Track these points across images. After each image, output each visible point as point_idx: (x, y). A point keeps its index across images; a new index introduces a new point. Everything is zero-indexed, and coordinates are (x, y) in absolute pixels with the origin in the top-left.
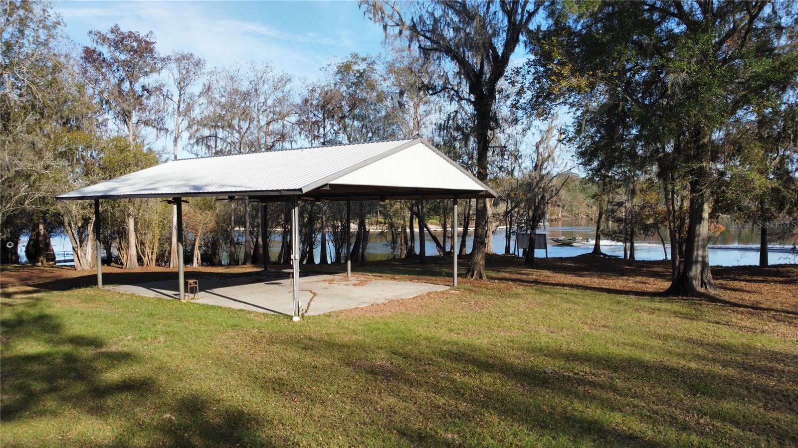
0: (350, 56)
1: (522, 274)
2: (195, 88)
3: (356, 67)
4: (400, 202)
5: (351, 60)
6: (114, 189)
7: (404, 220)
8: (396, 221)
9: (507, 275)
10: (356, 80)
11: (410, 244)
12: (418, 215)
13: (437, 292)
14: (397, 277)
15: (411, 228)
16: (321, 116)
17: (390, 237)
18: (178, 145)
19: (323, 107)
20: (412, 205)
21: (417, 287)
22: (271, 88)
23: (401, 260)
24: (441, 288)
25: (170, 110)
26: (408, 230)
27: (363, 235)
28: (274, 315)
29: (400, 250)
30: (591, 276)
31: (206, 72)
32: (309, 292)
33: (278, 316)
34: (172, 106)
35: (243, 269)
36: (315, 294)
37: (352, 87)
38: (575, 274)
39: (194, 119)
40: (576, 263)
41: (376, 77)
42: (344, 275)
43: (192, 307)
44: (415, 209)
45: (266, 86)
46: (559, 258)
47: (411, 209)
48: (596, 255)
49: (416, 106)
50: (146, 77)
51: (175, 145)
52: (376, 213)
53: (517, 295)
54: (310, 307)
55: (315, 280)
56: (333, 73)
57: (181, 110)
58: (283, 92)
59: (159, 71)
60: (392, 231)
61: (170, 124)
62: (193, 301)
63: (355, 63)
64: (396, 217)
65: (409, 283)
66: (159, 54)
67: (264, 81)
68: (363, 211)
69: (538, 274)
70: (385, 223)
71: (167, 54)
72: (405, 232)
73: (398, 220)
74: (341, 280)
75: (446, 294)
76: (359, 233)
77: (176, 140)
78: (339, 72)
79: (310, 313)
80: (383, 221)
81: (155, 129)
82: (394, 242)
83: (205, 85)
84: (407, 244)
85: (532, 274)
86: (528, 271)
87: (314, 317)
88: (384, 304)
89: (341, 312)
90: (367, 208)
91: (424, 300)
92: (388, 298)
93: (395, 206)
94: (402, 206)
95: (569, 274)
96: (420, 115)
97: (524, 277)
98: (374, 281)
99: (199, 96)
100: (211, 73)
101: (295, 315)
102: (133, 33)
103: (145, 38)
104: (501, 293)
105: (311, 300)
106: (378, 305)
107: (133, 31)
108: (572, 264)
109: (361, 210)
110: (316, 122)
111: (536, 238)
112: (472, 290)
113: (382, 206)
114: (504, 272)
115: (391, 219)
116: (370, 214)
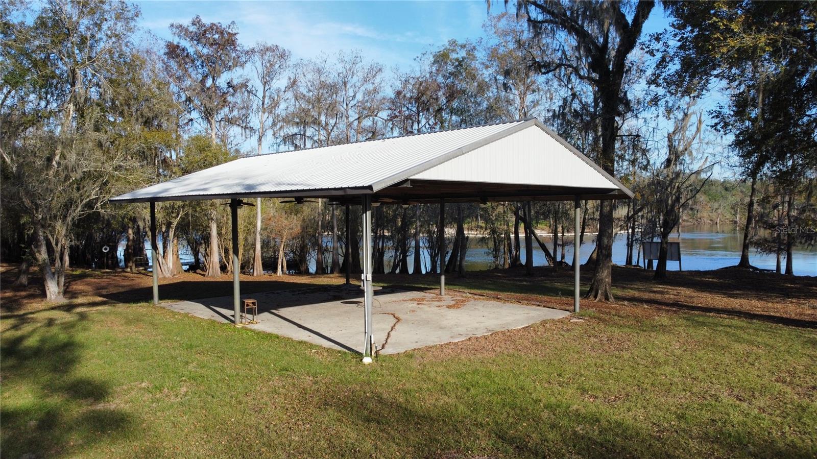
0: (447, 44)
1: (654, 292)
2: (280, 82)
3: (454, 56)
4: (503, 205)
5: (448, 47)
6: (166, 190)
7: (508, 225)
8: (499, 226)
9: (637, 294)
10: (454, 70)
11: (514, 252)
12: (524, 220)
13: (554, 320)
14: (502, 295)
15: (516, 233)
16: (414, 109)
17: (491, 244)
18: (263, 144)
19: (417, 99)
20: (518, 209)
21: (526, 311)
22: (360, 80)
23: (504, 271)
24: (559, 315)
25: (255, 107)
26: (512, 236)
27: (461, 241)
28: (339, 352)
29: (503, 259)
30: (746, 296)
31: (291, 64)
32: (392, 316)
33: (345, 353)
34: (256, 102)
35: (329, 279)
36: (398, 320)
37: (450, 77)
38: (724, 294)
39: (278, 116)
40: (720, 279)
41: (476, 64)
42: (437, 291)
43: (245, 335)
44: (521, 213)
45: (355, 78)
46: (696, 271)
47: (516, 214)
48: (744, 269)
49: (522, 97)
50: (230, 72)
51: (260, 144)
52: (477, 217)
53: (663, 329)
54: (389, 341)
55: (401, 298)
56: (430, 63)
57: (265, 106)
58: (373, 83)
59: (242, 66)
60: (494, 238)
61: (255, 121)
62: (250, 326)
63: (453, 51)
64: (499, 221)
65: (516, 305)
66: (243, 47)
67: (353, 72)
68: (462, 216)
69: (675, 292)
70: (486, 229)
71: (251, 47)
72: (509, 238)
73: (500, 225)
74: (432, 300)
75: (567, 324)
76: (457, 240)
77: (260, 139)
78: (435, 62)
79: (388, 350)
80: (483, 225)
81: (240, 128)
82: (496, 249)
83: (290, 78)
84: (511, 253)
85: (668, 293)
86: (659, 288)
87: (391, 356)
88: (486, 338)
89: (429, 349)
90: (466, 212)
91: (539, 333)
92: (490, 329)
93: (498, 210)
94: (505, 209)
95: (717, 293)
96: (527, 106)
97: (658, 296)
98: (473, 302)
99: (285, 92)
100: (296, 66)
101: (367, 355)
102: (215, 25)
103: (227, 29)
104: (641, 325)
105: (392, 329)
106: (477, 338)
107: (215, 22)
108: (715, 280)
109: (459, 214)
110: (408, 117)
111: (668, 248)
112: (600, 319)
113: (483, 209)
114: (632, 289)
115: (493, 224)
116: (469, 218)
